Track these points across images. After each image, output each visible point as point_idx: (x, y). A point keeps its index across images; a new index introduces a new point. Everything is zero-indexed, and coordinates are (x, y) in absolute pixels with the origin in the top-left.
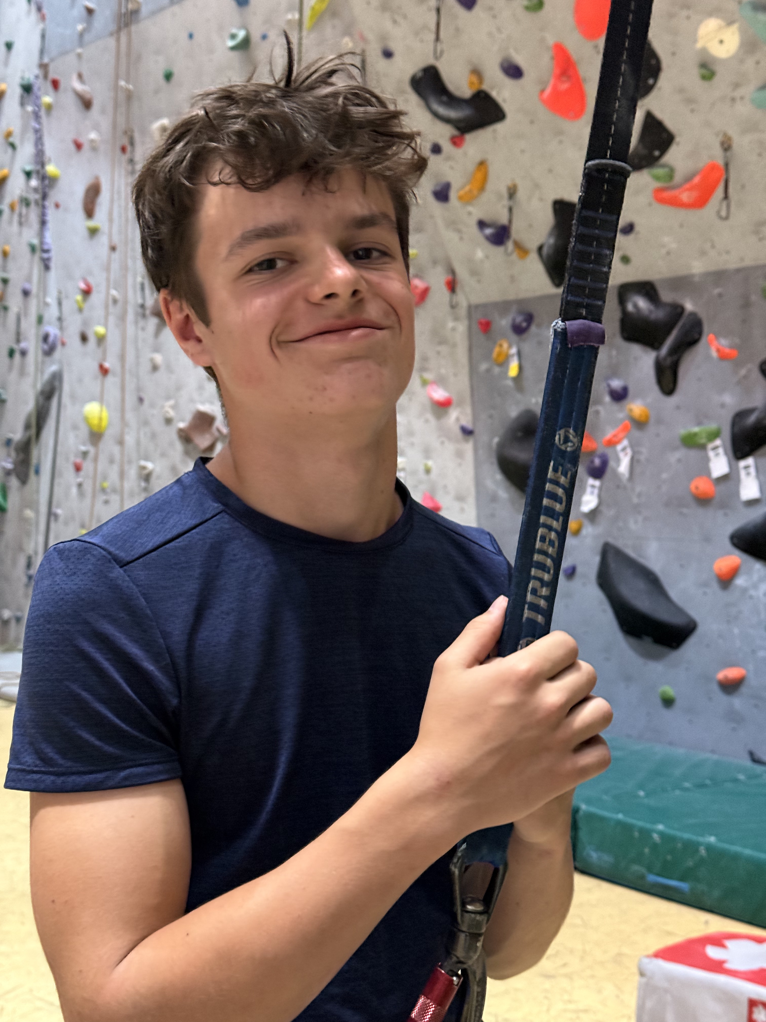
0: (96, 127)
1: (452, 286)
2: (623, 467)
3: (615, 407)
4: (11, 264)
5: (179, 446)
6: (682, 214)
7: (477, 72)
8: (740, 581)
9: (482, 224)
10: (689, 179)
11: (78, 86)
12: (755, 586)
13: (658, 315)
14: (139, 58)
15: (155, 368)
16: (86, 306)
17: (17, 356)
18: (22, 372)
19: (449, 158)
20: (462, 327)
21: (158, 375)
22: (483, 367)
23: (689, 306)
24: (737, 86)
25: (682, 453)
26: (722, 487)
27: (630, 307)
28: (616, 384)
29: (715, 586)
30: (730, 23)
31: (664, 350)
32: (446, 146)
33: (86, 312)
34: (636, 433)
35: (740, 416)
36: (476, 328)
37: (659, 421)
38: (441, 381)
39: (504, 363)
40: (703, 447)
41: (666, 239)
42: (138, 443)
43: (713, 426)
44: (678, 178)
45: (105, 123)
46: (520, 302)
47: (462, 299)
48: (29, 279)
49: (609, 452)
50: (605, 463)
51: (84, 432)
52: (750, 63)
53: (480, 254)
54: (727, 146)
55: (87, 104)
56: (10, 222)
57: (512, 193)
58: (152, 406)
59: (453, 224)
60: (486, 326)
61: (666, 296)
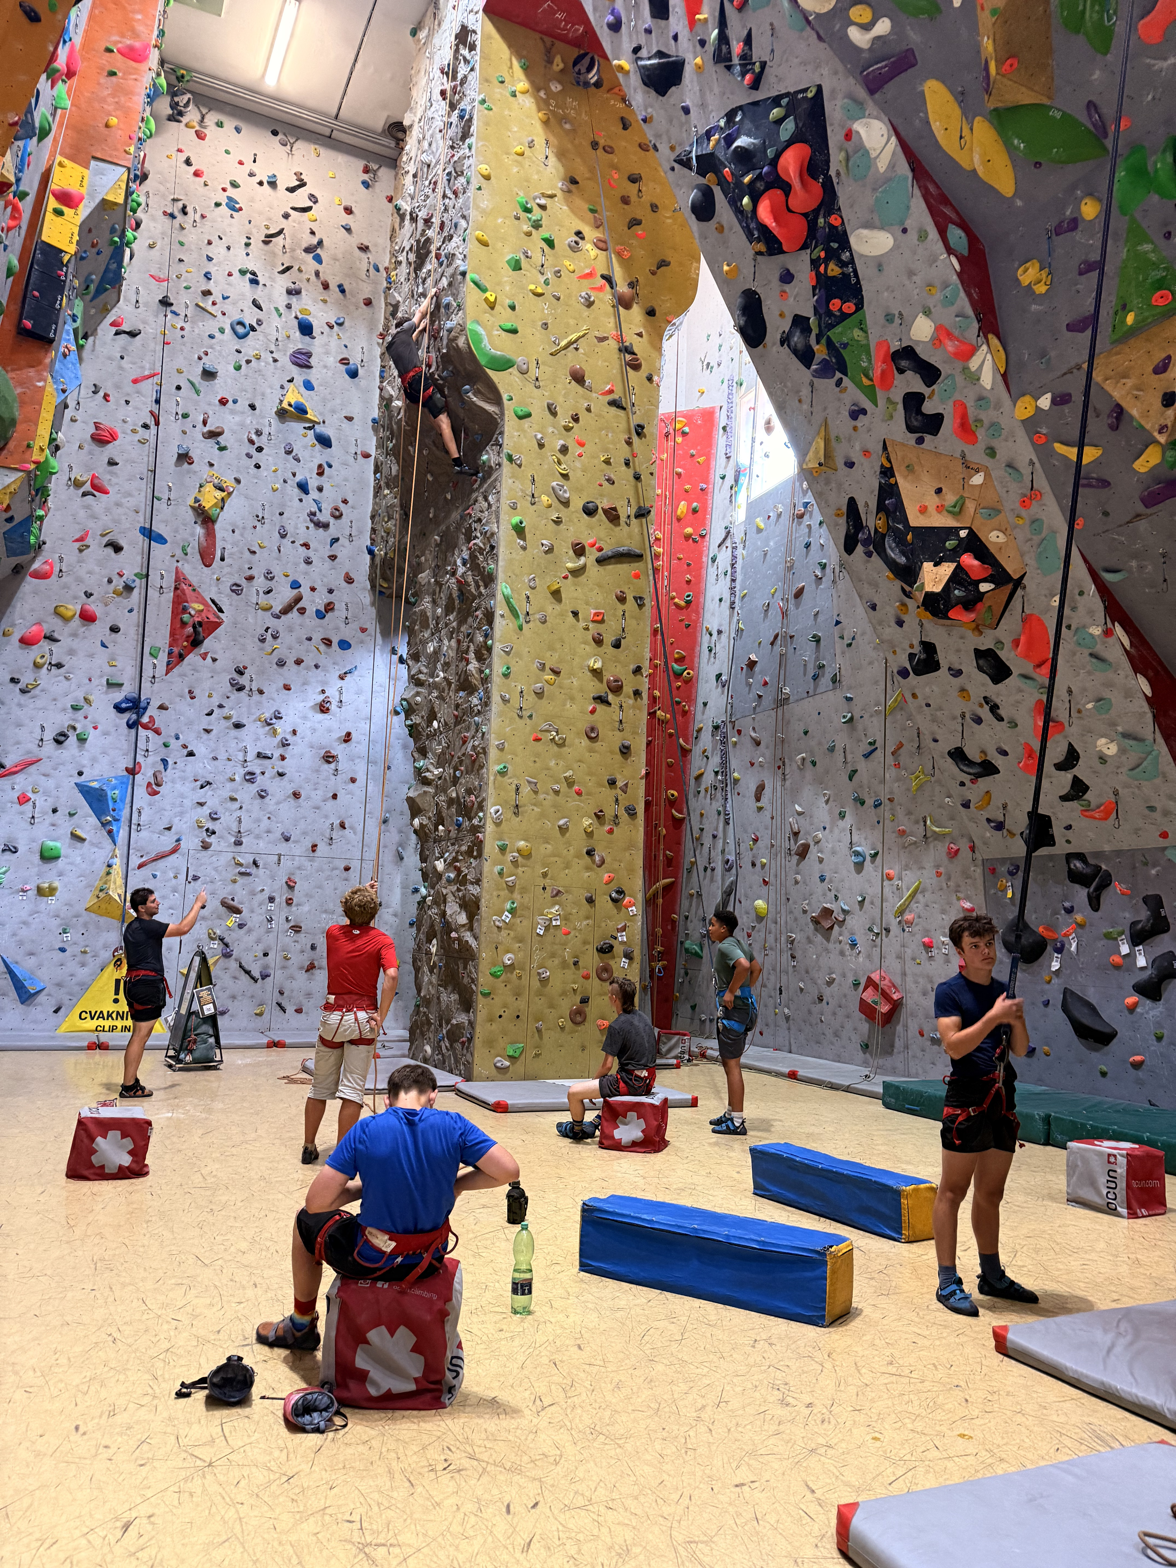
0: (763, 756)
1: (973, 849)
2: (1073, 948)
3: (1067, 916)
4: (705, 820)
5: (811, 926)
6: (1096, 822)
7: (983, 752)
8: (1139, 1010)
9: (989, 820)
10: (1099, 807)
11: (753, 735)
12: (1147, 1013)
13: (1088, 871)
14: (789, 722)
15: (797, 882)
16: (755, 847)
17: (709, 870)
18: (712, 880)
19: (969, 789)
20: (979, 870)
21: (798, 886)
22: (992, 891)
23: (1104, 867)
24: (1118, 767)
25: (1104, 942)
26: (1127, 960)
27: (1072, 866)
28: (1067, 904)
29: (1126, 1012)
30: (1112, 741)
31: (1092, 889)
32: (968, 783)
33: (754, 851)
34: (1079, 930)
35: (1133, 924)
36: (987, 871)
37: (1091, 925)
38: (968, 898)
39: (1004, 891)
40: (1116, 939)
41: (1089, 834)
42: (786, 923)
43: (1120, 929)
44: (1093, 806)
45: (768, 753)
46: (1011, 859)
47: (978, 855)
48: (717, 829)
49: (1065, 939)
50: (1063, 946)
51: (753, 915)
52: (1124, 758)
53: (988, 835)
54: (1116, 793)
55: (758, 743)
56: (705, 797)
57: (1005, 807)
58: (795, 903)
59: (971, 819)
60: (993, 871)
61: (1091, 861)
